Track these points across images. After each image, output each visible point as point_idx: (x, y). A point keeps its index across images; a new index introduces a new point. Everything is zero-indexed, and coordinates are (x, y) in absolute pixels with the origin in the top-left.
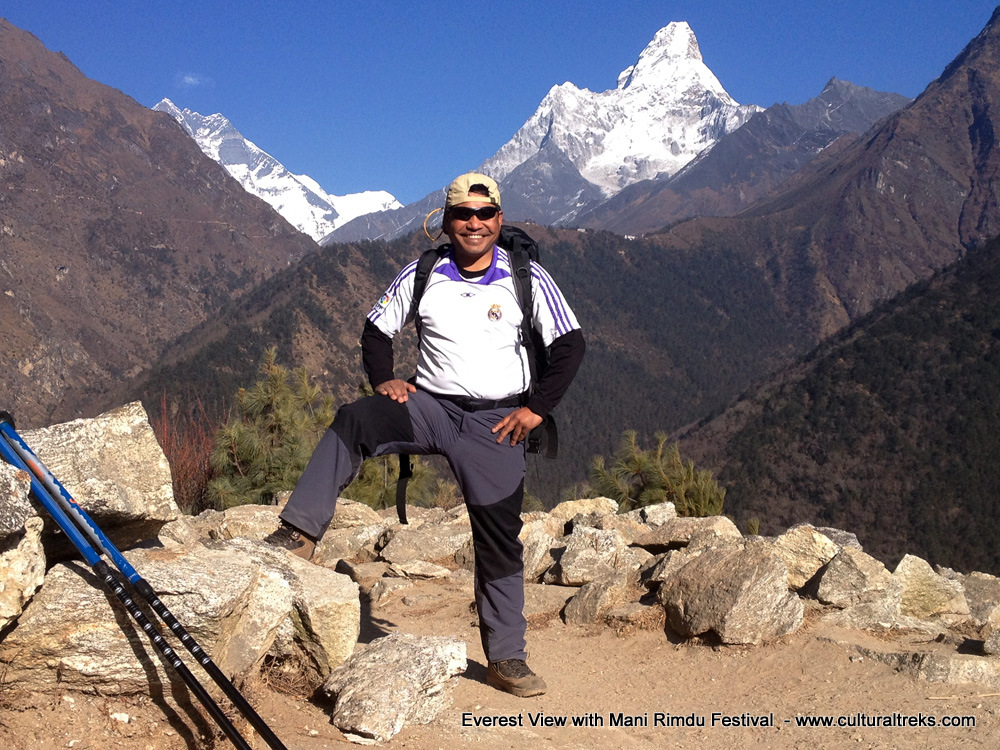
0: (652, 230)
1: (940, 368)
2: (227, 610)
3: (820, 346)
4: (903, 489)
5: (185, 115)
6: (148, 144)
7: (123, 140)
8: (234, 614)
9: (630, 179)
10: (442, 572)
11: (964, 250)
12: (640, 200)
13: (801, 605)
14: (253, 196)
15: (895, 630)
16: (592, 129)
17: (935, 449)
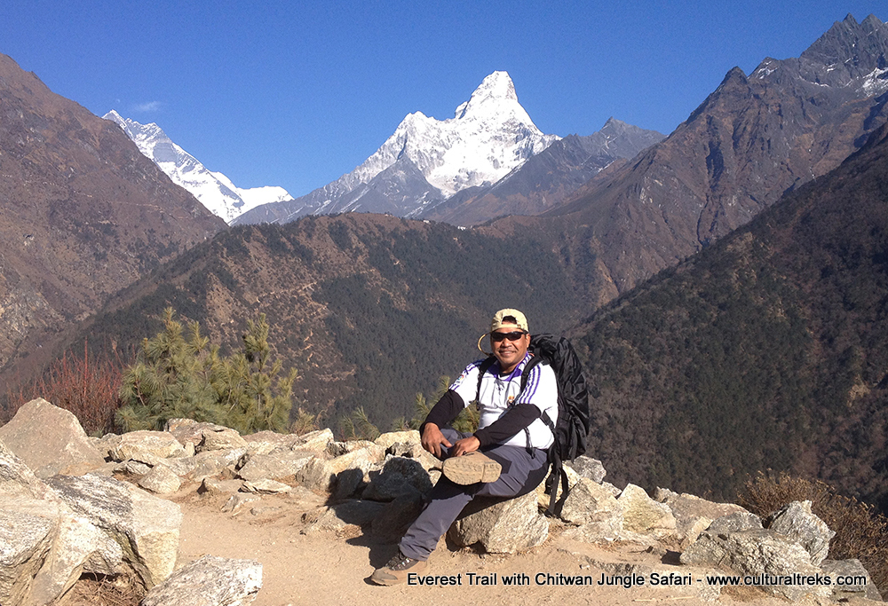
0: (479, 224)
1: (681, 330)
3: (597, 312)
4: (653, 417)
5: (127, 123)
6: (98, 143)
9: (463, 185)
10: (284, 488)
11: (701, 246)
12: (470, 201)
13: (546, 522)
14: (179, 186)
15: (618, 542)
16: (437, 148)
17: (676, 388)
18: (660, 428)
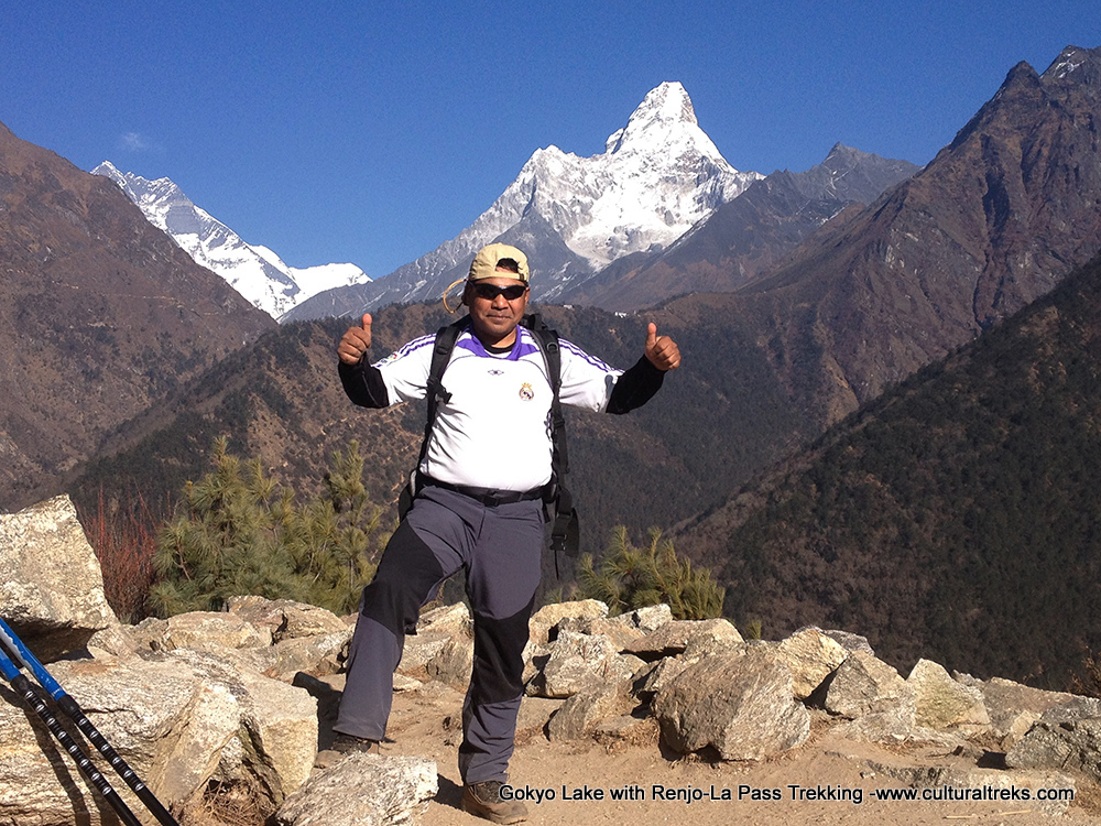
0: (645, 307)
1: (956, 456)
2: (164, 730)
3: (827, 433)
4: (919, 588)
5: (128, 179)
6: (87, 210)
7: (58, 207)
8: (172, 734)
9: (621, 251)
10: (412, 684)
11: (980, 329)
12: (632, 274)
13: (807, 716)
14: (204, 269)
15: (910, 742)
16: (579, 197)
17: (952, 545)
18: (928, 605)
